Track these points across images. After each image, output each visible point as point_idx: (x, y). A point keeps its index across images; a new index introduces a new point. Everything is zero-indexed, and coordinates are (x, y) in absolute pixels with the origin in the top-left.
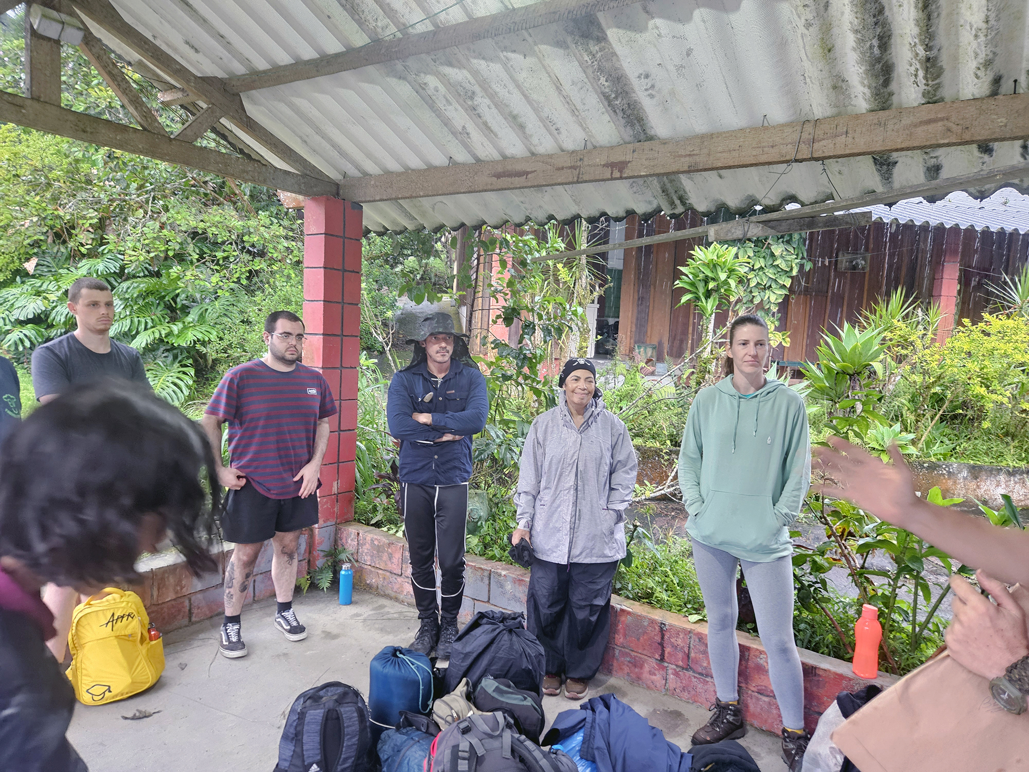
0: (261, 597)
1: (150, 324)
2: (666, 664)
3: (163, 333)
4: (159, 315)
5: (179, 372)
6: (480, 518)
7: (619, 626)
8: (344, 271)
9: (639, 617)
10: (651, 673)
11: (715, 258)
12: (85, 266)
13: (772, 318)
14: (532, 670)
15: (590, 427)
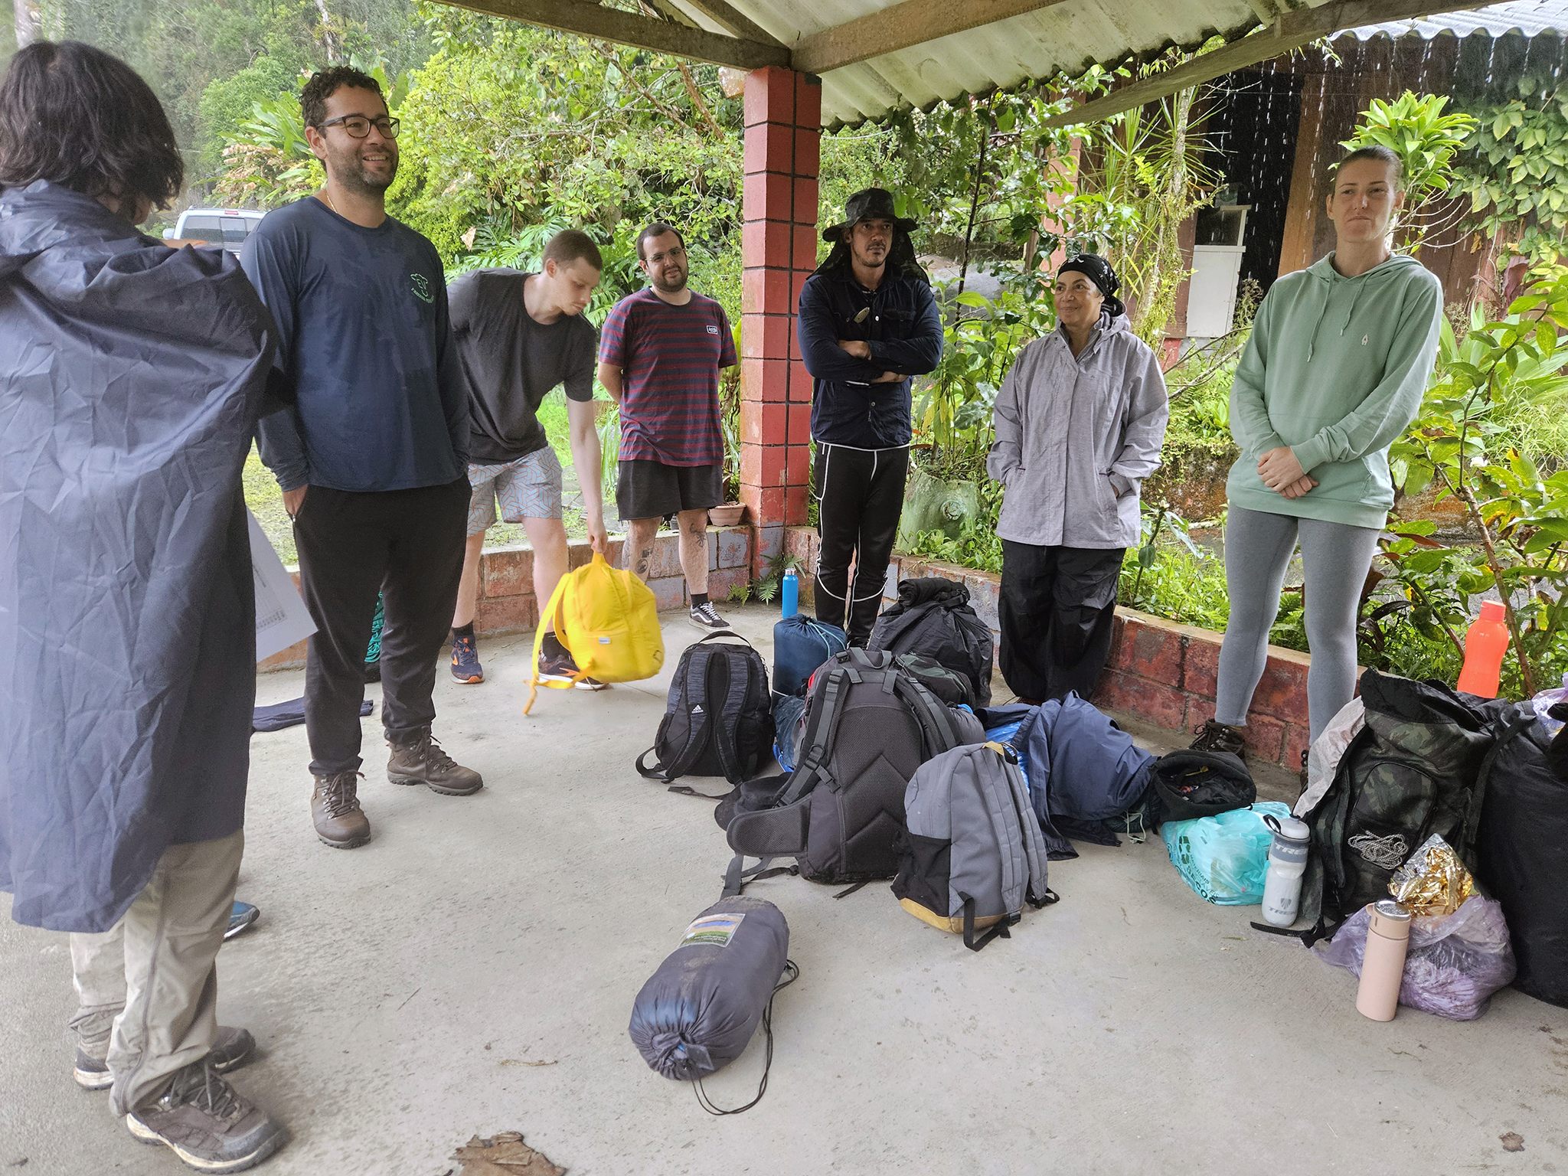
2: (1186, 694)
4: (607, 293)
6: (962, 517)
7: (1126, 644)
8: (794, 176)
9: (1154, 631)
10: (1165, 706)
11: (1401, 118)
12: (528, 234)
13: (1553, 242)
14: (971, 656)
15: (1095, 357)
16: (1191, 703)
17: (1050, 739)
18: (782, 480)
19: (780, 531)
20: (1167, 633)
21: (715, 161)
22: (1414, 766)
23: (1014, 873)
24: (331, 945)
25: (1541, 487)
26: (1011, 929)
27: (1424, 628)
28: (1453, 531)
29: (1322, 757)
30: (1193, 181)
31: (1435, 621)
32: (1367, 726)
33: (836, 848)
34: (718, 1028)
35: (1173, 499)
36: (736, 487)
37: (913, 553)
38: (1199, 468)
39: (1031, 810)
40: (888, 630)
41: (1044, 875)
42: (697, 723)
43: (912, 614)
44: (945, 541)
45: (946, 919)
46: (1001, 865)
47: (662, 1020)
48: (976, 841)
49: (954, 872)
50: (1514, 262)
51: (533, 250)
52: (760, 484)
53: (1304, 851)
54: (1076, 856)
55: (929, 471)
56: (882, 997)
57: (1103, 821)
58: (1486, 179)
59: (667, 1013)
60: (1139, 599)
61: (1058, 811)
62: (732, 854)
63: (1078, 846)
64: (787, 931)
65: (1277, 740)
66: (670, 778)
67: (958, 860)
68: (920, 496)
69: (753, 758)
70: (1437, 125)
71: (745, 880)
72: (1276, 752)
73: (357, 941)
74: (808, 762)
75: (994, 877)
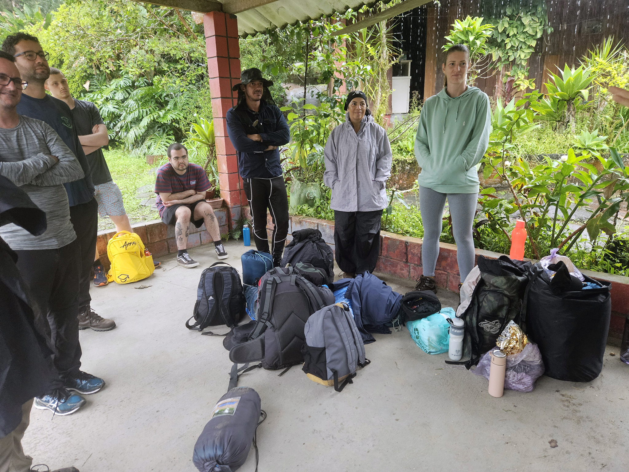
0: (205, 243)
1: (149, 112)
2: (409, 264)
3: (155, 116)
4: (153, 107)
5: (167, 138)
6: (314, 198)
7: (384, 246)
8: (229, 58)
9: (394, 240)
10: (401, 269)
11: (467, 27)
12: (114, 83)
13: (522, 71)
14: (325, 260)
15: (364, 133)
16: (411, 268)
17: (360, 292)
18: (238, 187)
19: (239, 209)
20: (400, 241)
21: (195, 50)
22: (501, 293)
23: (352, 357)
24: (47, 437)
25: (532, 173)
26: (353, 379)
27: (494, 229)
28: (497, 185)
29: (465, 292)
30: (390, 53)
31: (497, 227)
32: (482, 278)
33: (277, 356)
34: (233, 455)
35: (395, 181)
36: (219, 191)
37: (296, 214)
38: (403, 168)
39: (356, 328)
40: (290, 253)
41: (364, 354)
42: (211, 304)
43: (299, 245)
44: (309, 208)
45: (326, 381)
46: (346, 354)
47: (207, 455)
48: (335, 346)
49: (328, 361)
50: (509, 79)
51: (116, 89)
52: (229, 190)
53: (463, 331)
54: (375, 341)
55: (299, 180)
56: (303, 421)
57: (384, 324)
58: (497, 48)
59: (209, 452)
60: (387, 226)
61: (366, 323)
62: (233, 364)
63: (376, 336)
64: (260, 400)
65: (445, 279)
66: (201, 329)
67: (329, 354)
68: (297, 190)
69: (238, 315)
70: (480, 29)
71: (239, 373)
72: (445, 284)
73: (60, 433)
74: (262, 320)
75: (344, 359)
